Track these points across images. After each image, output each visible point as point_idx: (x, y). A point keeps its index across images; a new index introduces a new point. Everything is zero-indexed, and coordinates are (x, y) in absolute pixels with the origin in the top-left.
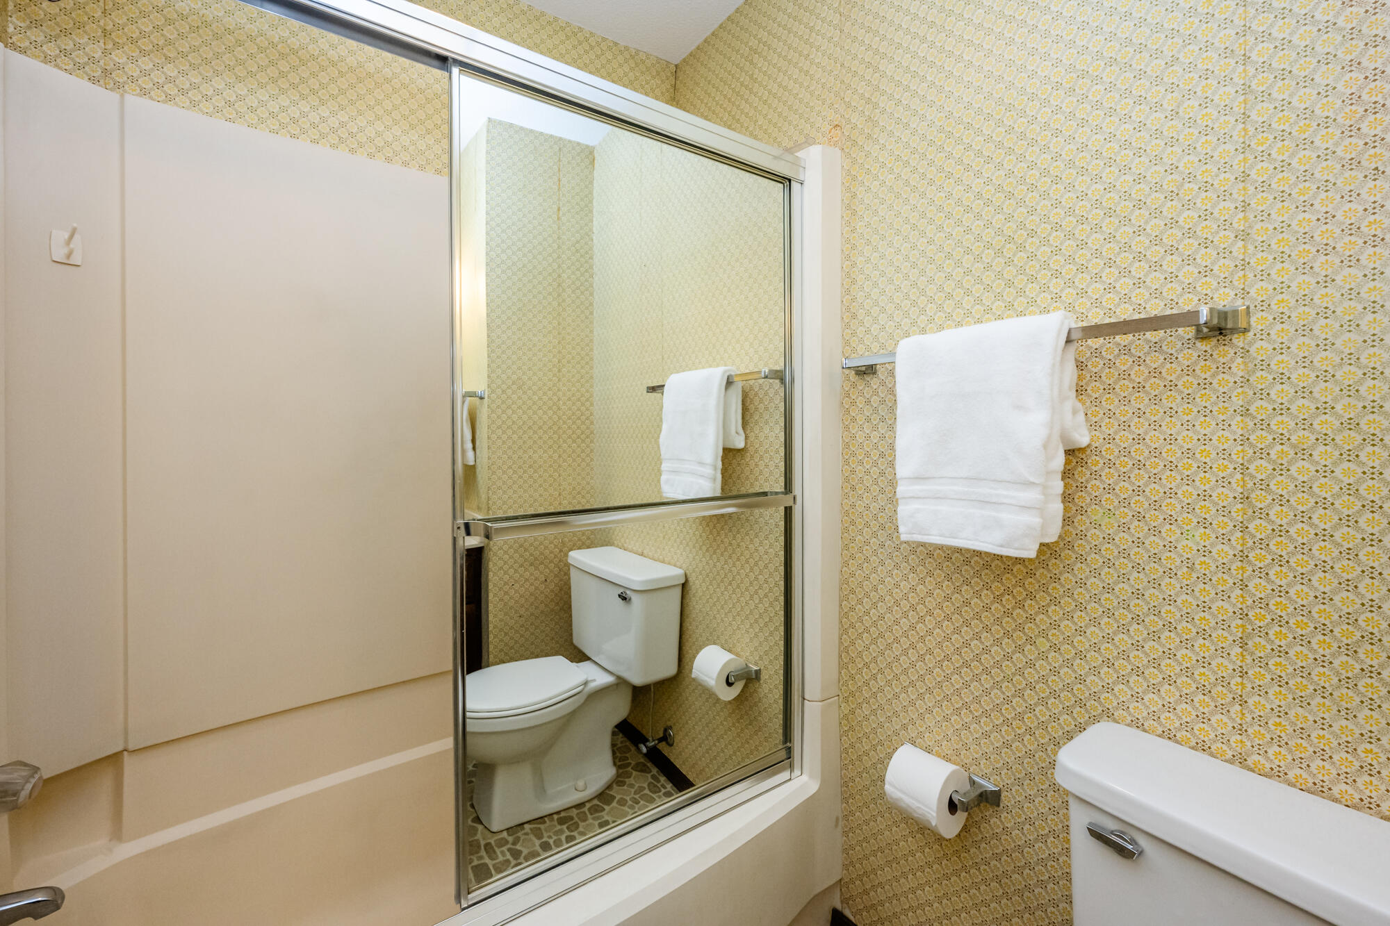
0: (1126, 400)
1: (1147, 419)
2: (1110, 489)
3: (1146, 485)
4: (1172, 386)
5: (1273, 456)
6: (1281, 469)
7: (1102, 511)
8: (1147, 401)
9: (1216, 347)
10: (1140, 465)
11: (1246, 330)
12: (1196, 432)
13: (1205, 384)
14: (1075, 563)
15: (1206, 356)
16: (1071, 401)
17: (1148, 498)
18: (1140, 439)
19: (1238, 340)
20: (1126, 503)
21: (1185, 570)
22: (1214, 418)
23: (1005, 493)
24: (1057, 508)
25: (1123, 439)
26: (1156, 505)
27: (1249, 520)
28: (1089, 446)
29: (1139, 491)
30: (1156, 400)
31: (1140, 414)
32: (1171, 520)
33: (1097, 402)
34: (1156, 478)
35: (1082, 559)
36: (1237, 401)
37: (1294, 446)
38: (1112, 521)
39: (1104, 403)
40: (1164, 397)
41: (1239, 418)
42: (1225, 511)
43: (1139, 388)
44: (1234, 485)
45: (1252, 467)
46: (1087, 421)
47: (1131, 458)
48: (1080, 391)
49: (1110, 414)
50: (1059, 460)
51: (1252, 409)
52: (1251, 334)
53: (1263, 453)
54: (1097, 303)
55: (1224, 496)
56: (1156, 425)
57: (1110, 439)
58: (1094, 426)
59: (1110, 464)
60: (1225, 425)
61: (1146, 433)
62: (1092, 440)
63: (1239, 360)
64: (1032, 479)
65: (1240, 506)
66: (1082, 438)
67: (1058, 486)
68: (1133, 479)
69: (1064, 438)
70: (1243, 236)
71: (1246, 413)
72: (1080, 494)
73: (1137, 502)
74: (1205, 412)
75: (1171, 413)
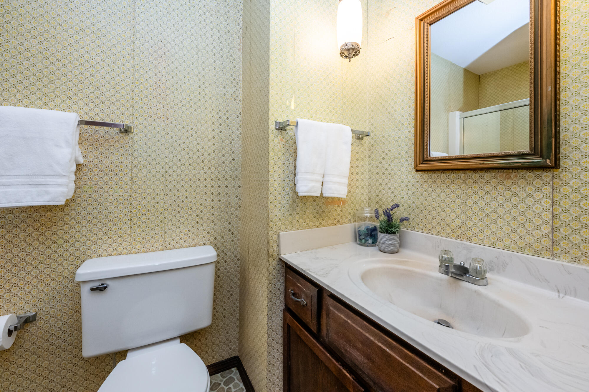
0: (97, 149)
1: (104, 156)
2: (91, 179)
3: (104, 177)
4: (112, 146)
5: (138, 167)
6: (140, 171)
7: (87, 187)
8: (104, 150)
9: (125, 136)
10: (101, 170)
11: (132, 133)
12: (119, 160)
13: (122, 146)
14: (76, 207)
15: (122, 138)
16: (77, 147)
17: (104, 181)
18: (102, 162)
19: (131, 135)
20: (96, 183)
21: (115, 202)
22: (124, 156)
23: (50, 180)
24: (73, 185)
25: (96, 162)
26: (107, 183)
27: (133, 185)
28: (82, 164)
29: (101, 179)
30: (107, 149)
31: (102, 153)
32: (111, 187)
33: (86, 148)
34: (107, 174)
35: (79, 205)
36: (130, 152)
37: (143, 165)
38: (91, 190)
39: (89, 149)
40: (110, 149)
41: (130, 157)
42: (127, 183)
43: (102, 145)
44: (129, 176)
45: (133, 170)
46: (82, 155)
47: (99, 168)
48: (80, 143)
49: (91, 153)
50: (74, 168)
51: (134, 154)
52: (134, 134)
53: (136, 167)
54: (86, 113)
55: (127, 178)
56: (107, 157)
57: (91, 162)
58: (85, 157)
59: (91, 170)
60: (127, 158)
61: (104, 160)
62: (84, 162)
63: (131, 141)
64: (64, 174)
65: (130, 181)
66: (81, 161)
67: (74, 177)
68: (99, 175)
69: (76, 161)
70: (132, 106)
71: (132, 155)
72: (79, 181)
73: (100, 182)
74: (122, 155)
75: (112, 154)
